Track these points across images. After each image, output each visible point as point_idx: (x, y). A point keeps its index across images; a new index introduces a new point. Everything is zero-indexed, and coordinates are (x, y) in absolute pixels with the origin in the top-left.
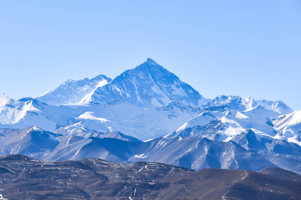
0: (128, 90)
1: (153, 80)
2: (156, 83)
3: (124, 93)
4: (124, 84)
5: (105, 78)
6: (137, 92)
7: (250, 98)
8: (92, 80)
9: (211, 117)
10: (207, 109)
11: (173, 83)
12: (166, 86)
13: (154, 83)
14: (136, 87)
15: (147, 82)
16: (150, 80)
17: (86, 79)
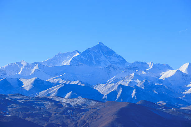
0: (89, 58)
1: (102, 53)
2: (104, 55)
3: (87, 59)
4: (87, 55)
5: (78, 52)
6: (93, 59)
7: (152, 63)
8: (71, 53)
9: (128, 73)
10: (127, 69)
11: (112, 55)
12: (108, 56)
13: (103, 55)
14: (93, 57)
15: (99, 54)
16: (100, 53)
17: (69, 52)
